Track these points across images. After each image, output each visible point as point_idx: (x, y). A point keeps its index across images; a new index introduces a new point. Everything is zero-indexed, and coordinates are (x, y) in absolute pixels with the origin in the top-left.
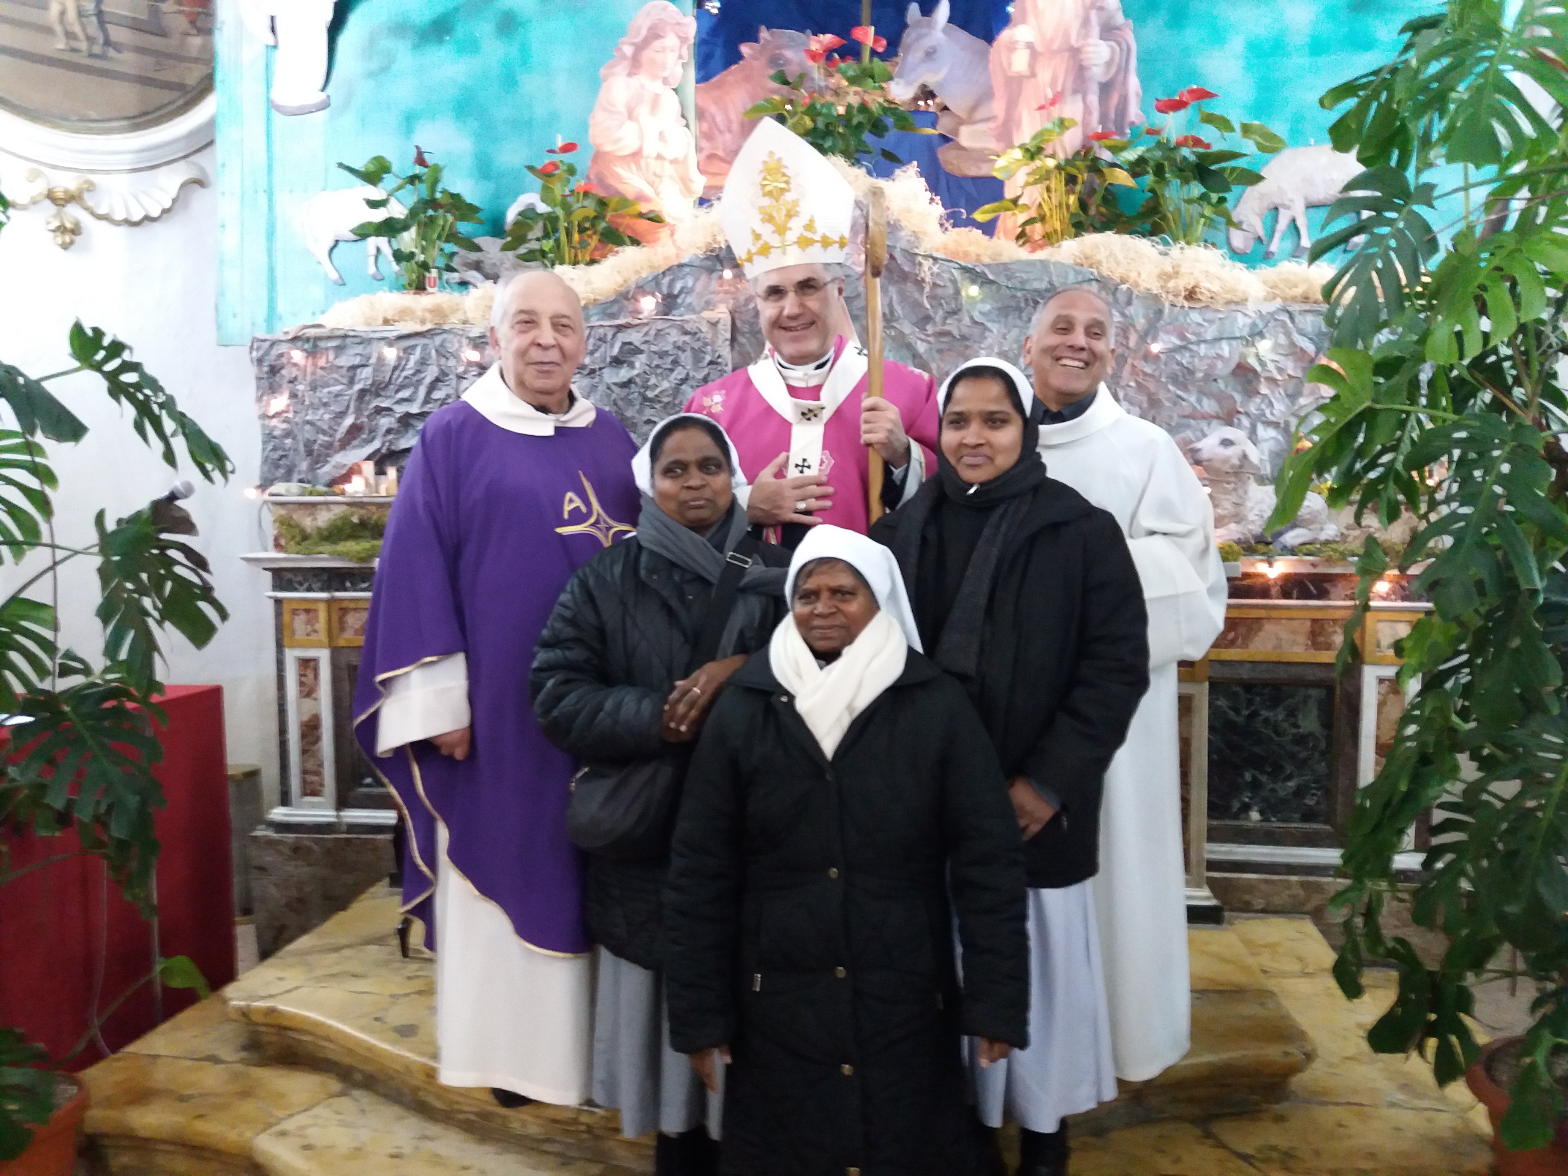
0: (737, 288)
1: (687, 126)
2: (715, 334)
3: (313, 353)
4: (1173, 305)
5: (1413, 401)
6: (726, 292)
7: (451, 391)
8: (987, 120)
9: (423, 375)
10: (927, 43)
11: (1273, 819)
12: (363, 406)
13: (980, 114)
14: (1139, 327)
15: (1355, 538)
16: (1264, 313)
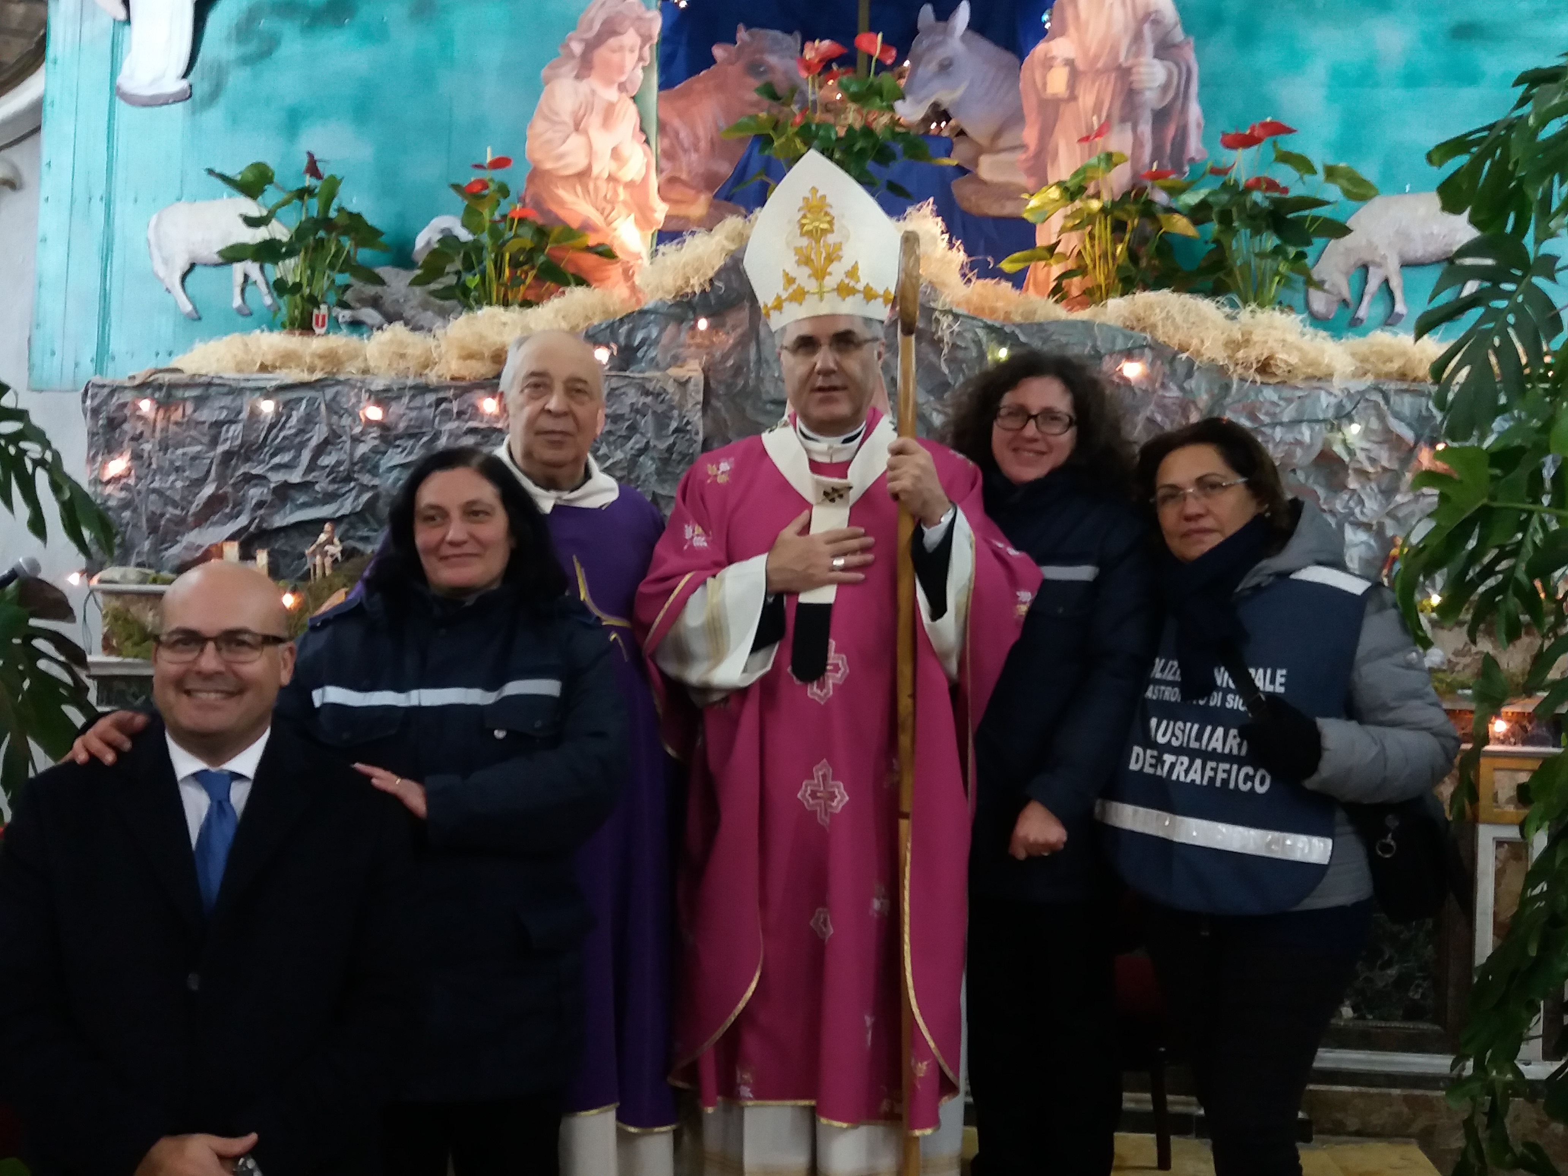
0: (712, 342)
1: (647, 141)
2: (684, 396)
3: (165, 404)
4: (1242, 380)
5: (1537, 501)
6: (698, 346)
7: (344, 457)
8: (1013, 149)
9: (308, 436)
10: (942, 53)
11: (1370, 1017)
12: (229, 471)
13: (1006, 140)
14: (1201, 405)
15: (1466, 666)
16: (1352, 391)
